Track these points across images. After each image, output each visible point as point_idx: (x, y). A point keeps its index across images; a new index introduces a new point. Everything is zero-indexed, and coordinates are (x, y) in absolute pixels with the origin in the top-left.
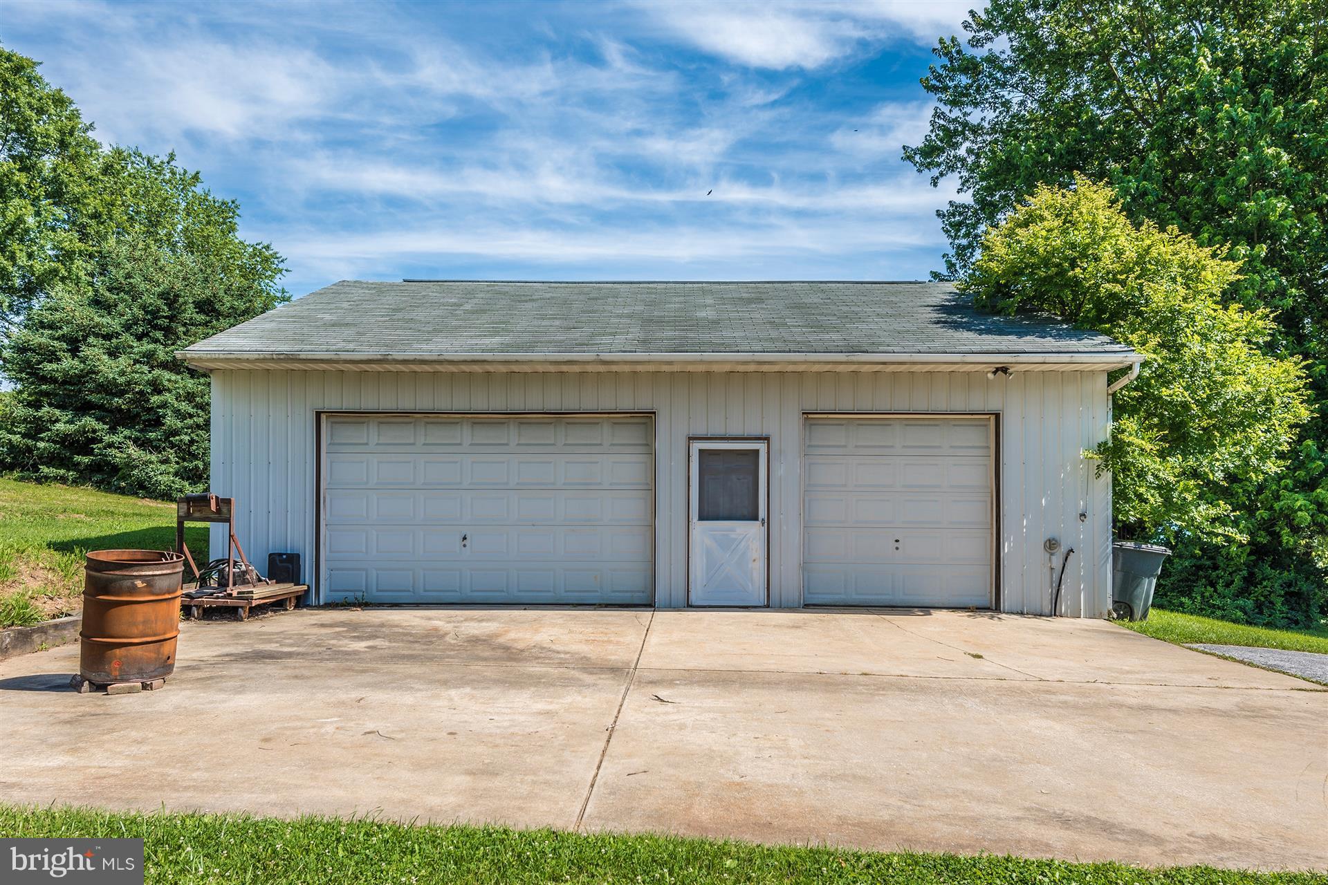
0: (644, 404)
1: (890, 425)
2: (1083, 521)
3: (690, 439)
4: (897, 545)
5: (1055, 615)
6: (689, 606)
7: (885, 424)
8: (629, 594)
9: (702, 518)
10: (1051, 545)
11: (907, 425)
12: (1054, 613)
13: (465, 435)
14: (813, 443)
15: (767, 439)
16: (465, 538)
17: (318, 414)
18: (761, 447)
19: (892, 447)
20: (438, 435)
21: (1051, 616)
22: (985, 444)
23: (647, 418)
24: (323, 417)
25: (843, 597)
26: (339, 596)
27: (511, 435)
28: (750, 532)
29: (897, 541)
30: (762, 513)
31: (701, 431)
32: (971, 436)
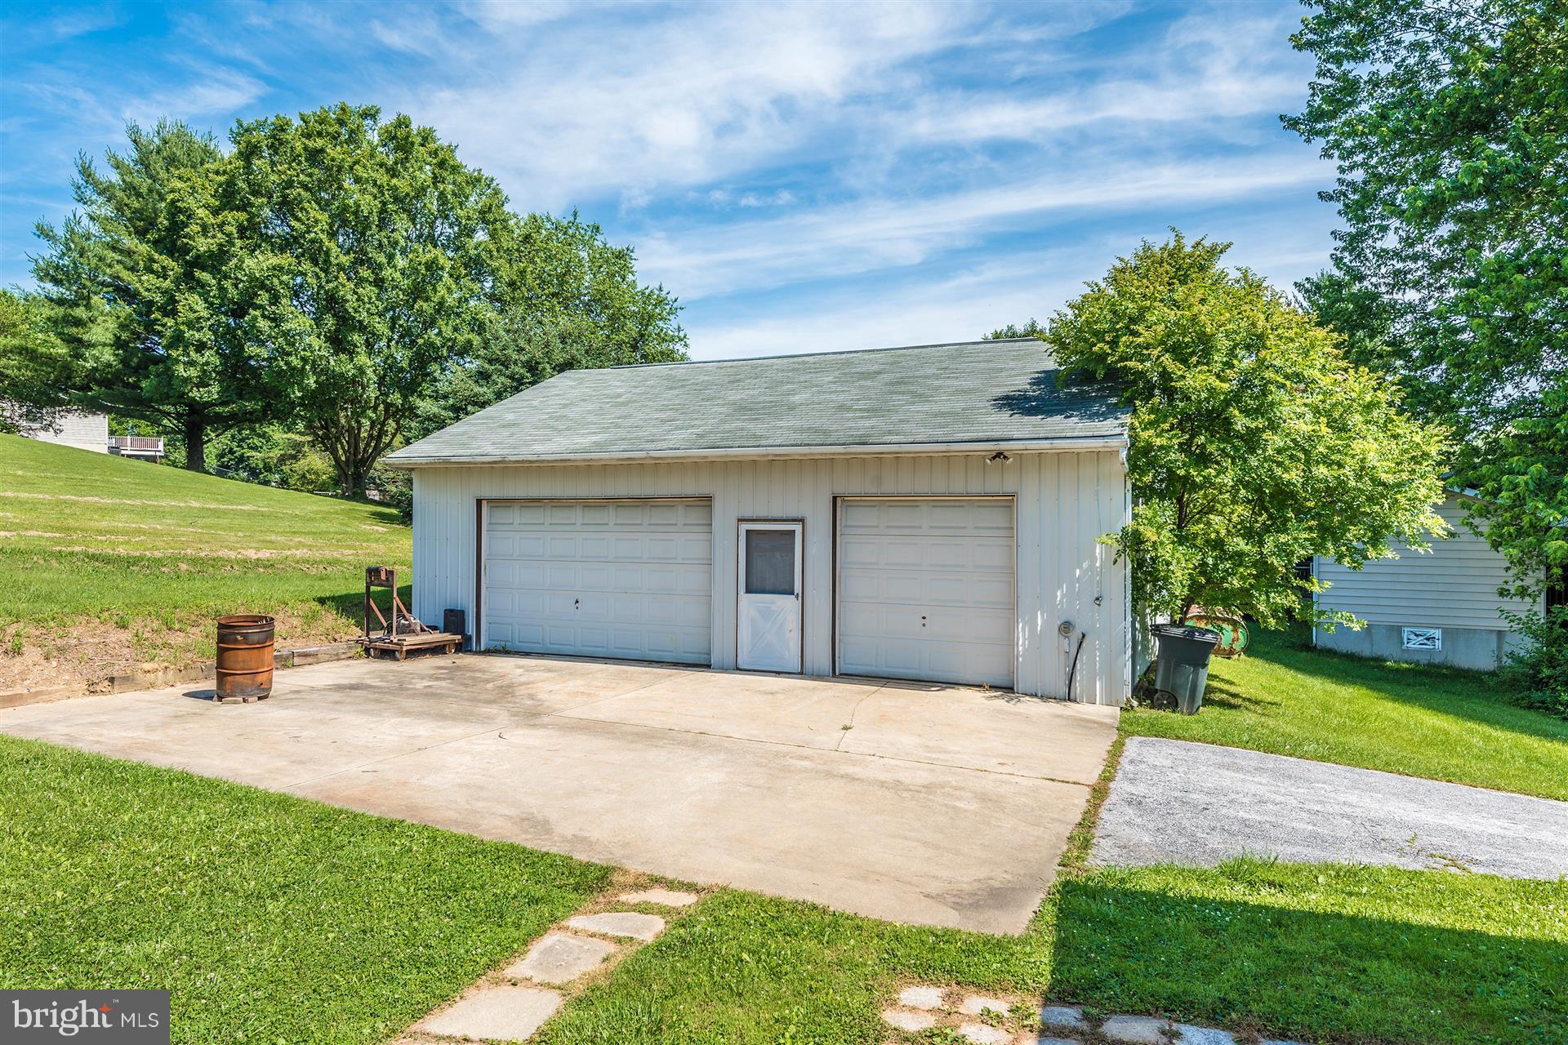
0: (704, 490)
1: (917, 506)
2: (1099, 605)
3: (739, 520)
4: (924, 621)
5: (1069, 700)
6: (738, 669)
7: (914, 505)
8: (697, 655)
9: (748, 591)
10: (1066, 627)
11: (934, 506)
12: (1070, 698)
13: (577, 516)
14: (848, 524)
15: (802, 521)
16: (577, 602)
17: (479, 502)
18: (797, 528)
19: (920, 527)
20: (560, 516)
21: (1065, 700)
22: (1008, 525)
23: (706, 501)
24: (484, 504)
25: (874, 668)
26: (494, 645)
27: (610, 516)
28: (786, 605)
29: (924, 618)
30: (798, 588)
31: (748, 514)
32: (995, 517)
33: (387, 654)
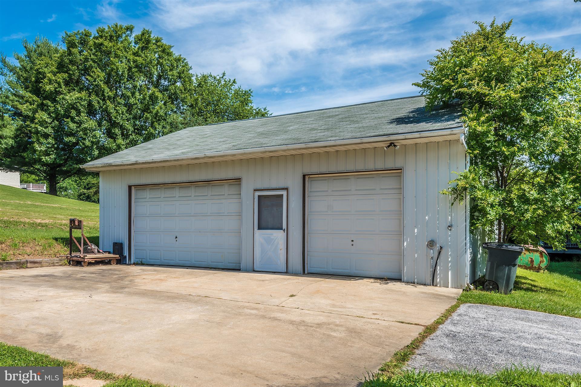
0: (237, 175)
1: (349, 179)
2: (450, 230)
3: (255, 190)
4: (352, 243)
5: (433, 285)
6: (254, 271)
7: (347, 178)
8: (235, 264)
9: (260, 228)
10: (431, 244)
11: (358, 178)
12: (433, 283)
13: (177, 193)
14: (312, 190)
15: (287, 189)
16: (176, 237)
17: (130, 187)
18: (284, 193)
19: (350, 190)
20: (169, 193)
21: (431, 285)
22: (399, 187)
23: (238, 180)
24: (133, 188)
25: (325, 270)
26: (139, 261)
27: (192, 192)
28: (278, 236)
29: (352, 241)
30: (284, 226)
31: (259, 186)
32: (390, 183)
33: (78, 263)
